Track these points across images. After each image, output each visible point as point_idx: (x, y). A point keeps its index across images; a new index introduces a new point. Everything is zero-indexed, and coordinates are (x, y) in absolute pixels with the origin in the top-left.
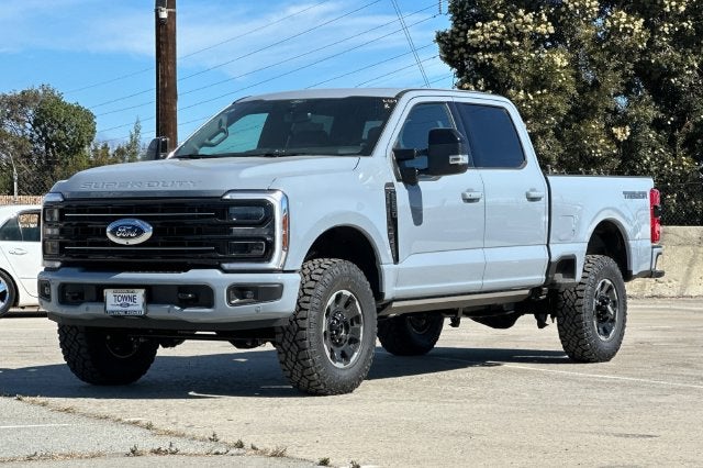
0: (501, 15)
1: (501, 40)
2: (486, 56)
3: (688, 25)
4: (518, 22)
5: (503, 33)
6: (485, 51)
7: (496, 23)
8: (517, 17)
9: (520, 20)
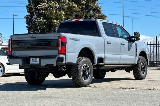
0: (46, 2)
1: (47, 8)
2: (43, 11)
3: (84, 6)
4: (51, 4)
5: (47, 6)
6: (43, 10)
7: (46, 4)
8: (51, 2)
9: (51, 3)
